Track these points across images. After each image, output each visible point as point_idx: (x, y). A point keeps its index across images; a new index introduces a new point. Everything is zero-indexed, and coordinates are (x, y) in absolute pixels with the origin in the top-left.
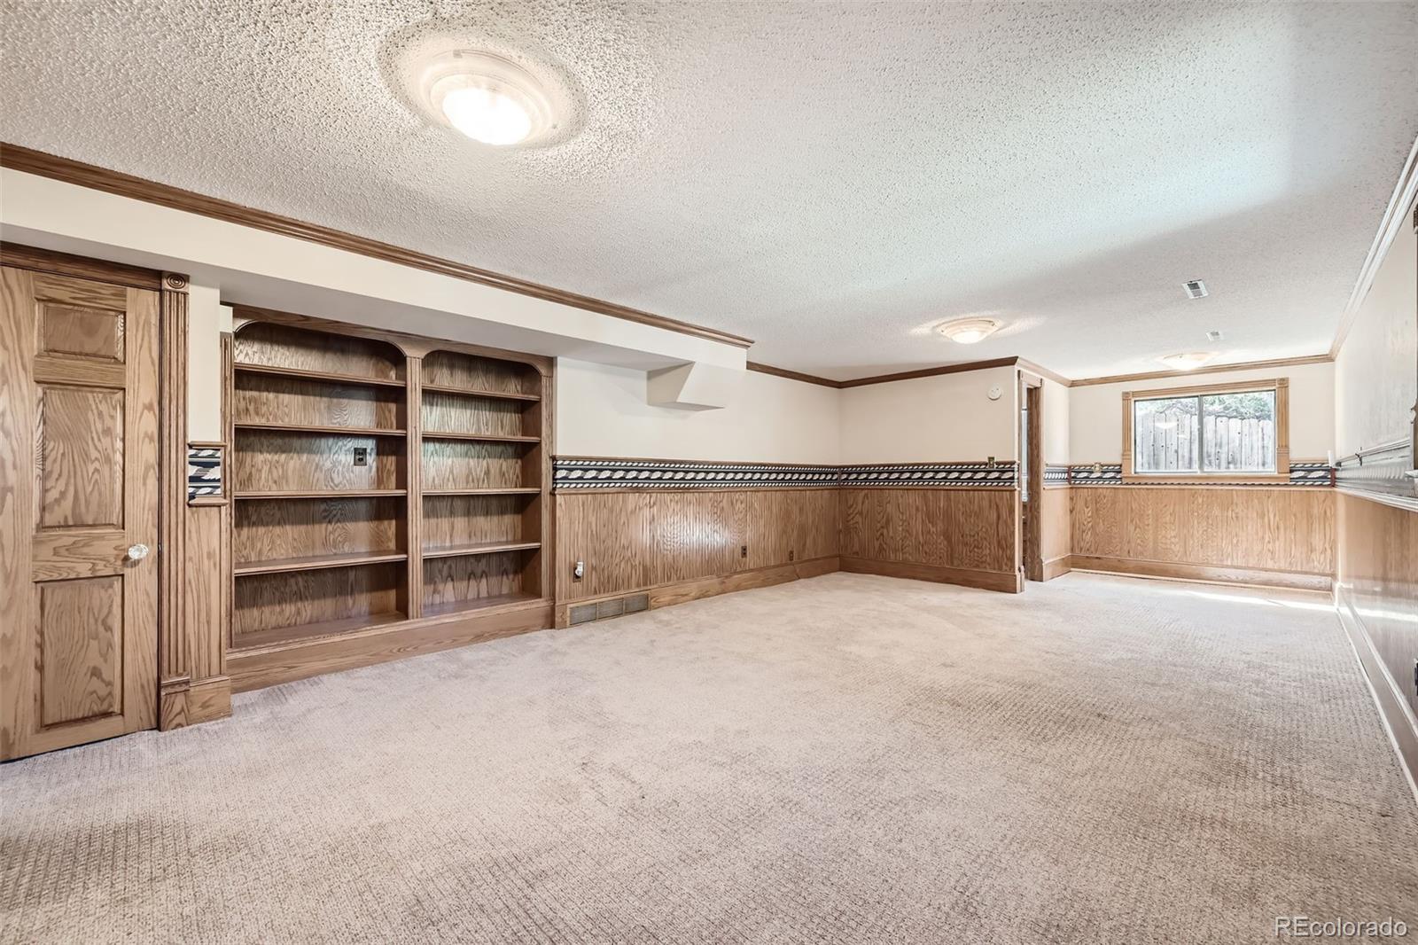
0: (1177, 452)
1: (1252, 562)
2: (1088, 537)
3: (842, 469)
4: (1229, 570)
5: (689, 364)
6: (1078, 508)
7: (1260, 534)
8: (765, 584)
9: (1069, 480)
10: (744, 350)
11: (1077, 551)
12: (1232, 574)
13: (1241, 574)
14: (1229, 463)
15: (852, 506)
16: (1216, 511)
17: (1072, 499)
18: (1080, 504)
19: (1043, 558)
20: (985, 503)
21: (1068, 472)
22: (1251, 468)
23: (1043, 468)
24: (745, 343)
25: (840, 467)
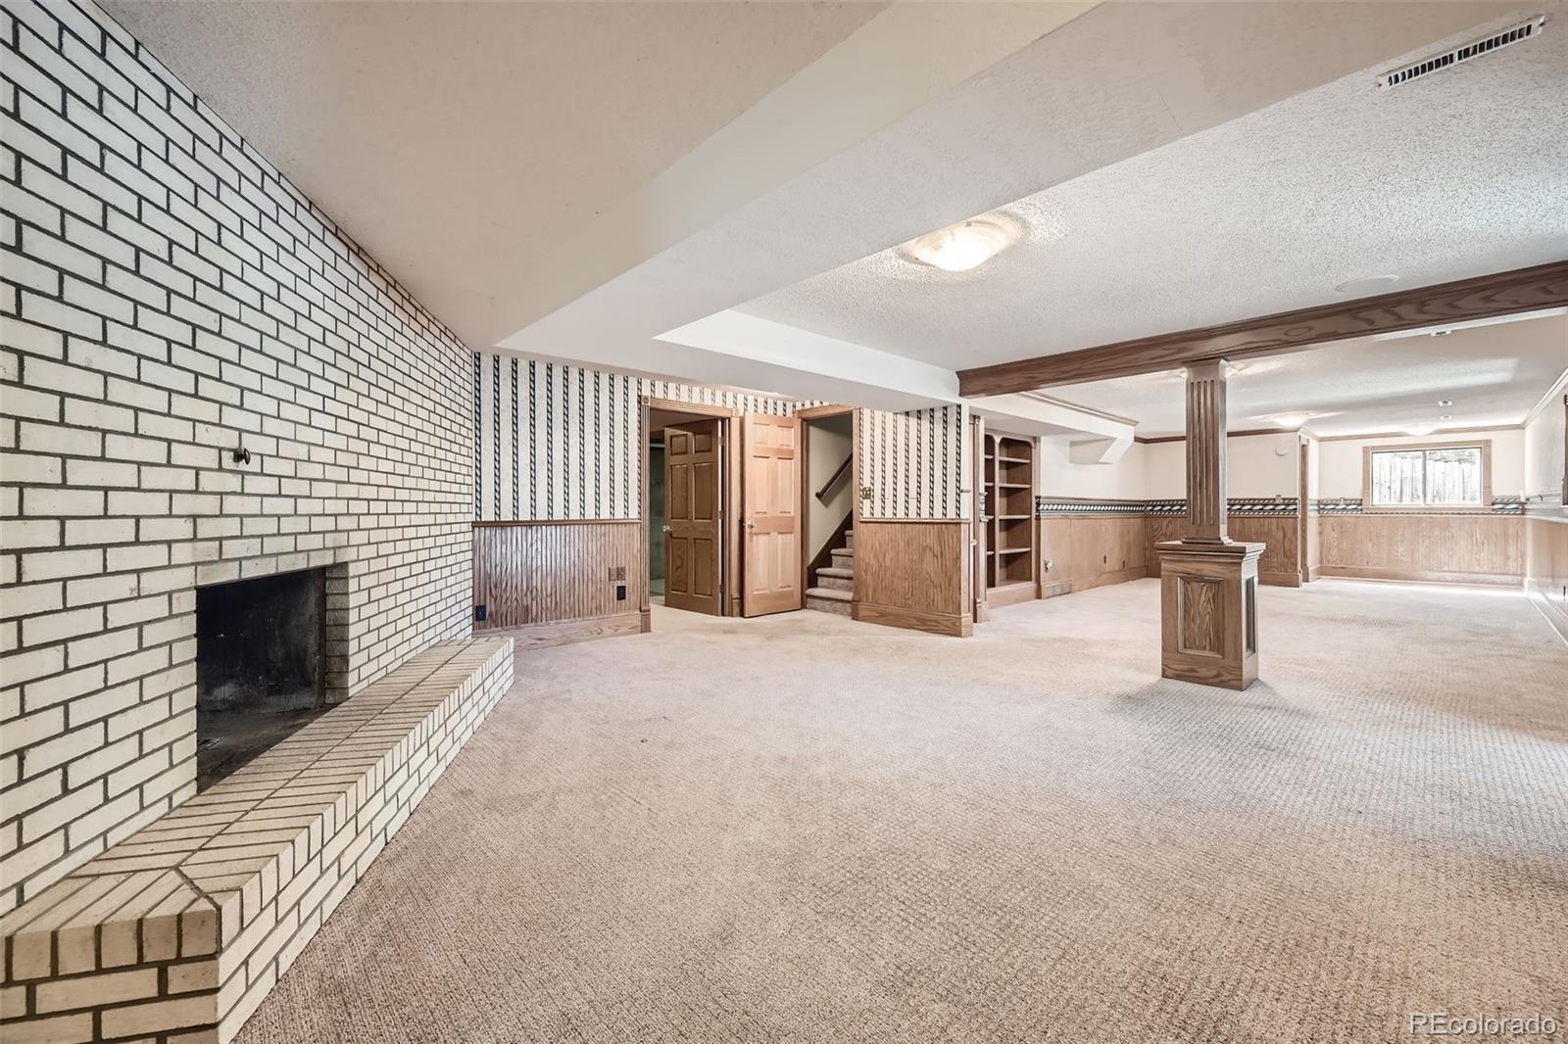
0: (1389, 487)
1: (1464, 568)
2: (1334, 552)
3: (1147, 503)
4: (1446, 574)
5: (1112, 439)
6: (1325, 531)
7: (1469, 548)
8: (1115, 582)
9: (1319, 511)
10: (1132, 428)
11: (1325, 562)
12: (1449, 576)
13: (1454, 576)
14: (1434, 497)
15: (1157, 530)
16: (1437, 532)
17: (1320, 524)
18: (1328, 528)
19: (1309, 565)
20: (1274, 527)
21: (1318, 505)
22: (1454, 501)
23: (1309, 502)
24: (1134, 423)
25: (1145, 501)
